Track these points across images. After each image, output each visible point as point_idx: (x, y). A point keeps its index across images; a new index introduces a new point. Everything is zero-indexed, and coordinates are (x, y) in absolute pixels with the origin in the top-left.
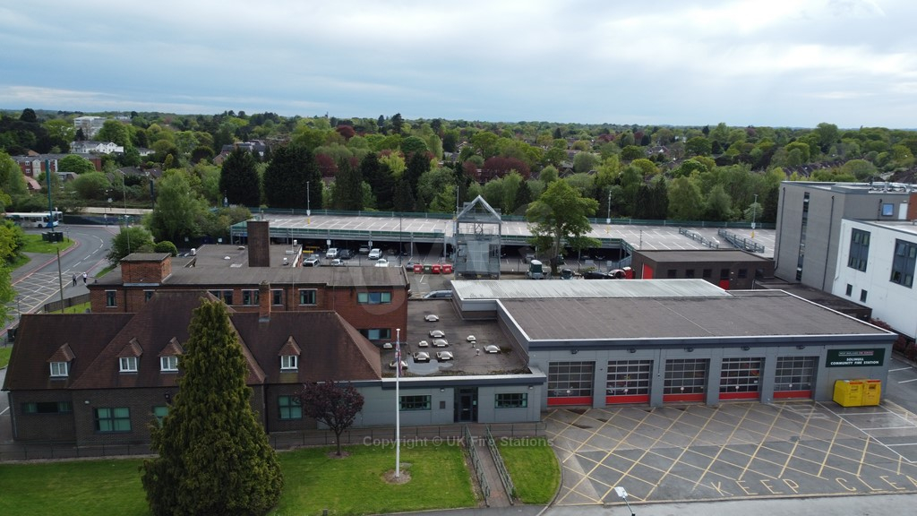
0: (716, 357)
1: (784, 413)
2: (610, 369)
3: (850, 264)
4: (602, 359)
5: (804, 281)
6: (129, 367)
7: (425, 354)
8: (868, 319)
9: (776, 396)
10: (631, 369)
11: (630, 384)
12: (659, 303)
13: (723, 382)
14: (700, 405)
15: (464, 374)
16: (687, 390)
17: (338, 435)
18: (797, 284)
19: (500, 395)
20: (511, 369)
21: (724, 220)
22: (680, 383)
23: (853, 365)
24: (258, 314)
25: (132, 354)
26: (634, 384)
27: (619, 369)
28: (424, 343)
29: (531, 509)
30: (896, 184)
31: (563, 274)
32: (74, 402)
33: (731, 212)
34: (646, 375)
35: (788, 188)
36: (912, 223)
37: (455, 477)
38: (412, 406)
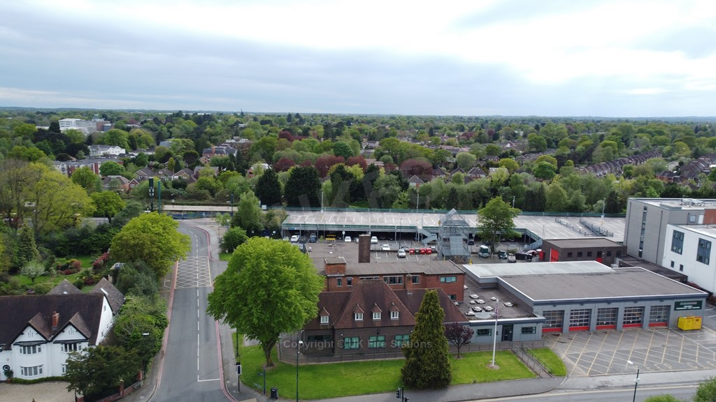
0: (621, 307)
1: (656, 334)
2: (572, 314)
3: (672, 250)
4: (567, 309)
5: (644, 257)
6: (359, 318)
7: (478, 308)
8: (686, 282)
9: (650, 325)
10: (581, 313)
11: (580, 321)
12: (581, 277)
13: (625, 319)
14: (613, 330)
15: (504, 318)
16: (607, 323)
17: (459, 348)
18: (645, 263)
19: (523, 328)
20: (525, 315)
21: (581, 211)
22: (603, 320)
23: (687, 309)
24: (406, 291)
25: (361, 312)
26: (582, 321)
27: (575, 314)
28: (473, 302)
29: (560, 378)
30: (695, 201)
31: (500, 253)
32: (336, 335)
33: (585, 206)
34: (588, 317)
35: (633, 202)
36: (706, 226)
37: (519, 366)
38: (482, 334)
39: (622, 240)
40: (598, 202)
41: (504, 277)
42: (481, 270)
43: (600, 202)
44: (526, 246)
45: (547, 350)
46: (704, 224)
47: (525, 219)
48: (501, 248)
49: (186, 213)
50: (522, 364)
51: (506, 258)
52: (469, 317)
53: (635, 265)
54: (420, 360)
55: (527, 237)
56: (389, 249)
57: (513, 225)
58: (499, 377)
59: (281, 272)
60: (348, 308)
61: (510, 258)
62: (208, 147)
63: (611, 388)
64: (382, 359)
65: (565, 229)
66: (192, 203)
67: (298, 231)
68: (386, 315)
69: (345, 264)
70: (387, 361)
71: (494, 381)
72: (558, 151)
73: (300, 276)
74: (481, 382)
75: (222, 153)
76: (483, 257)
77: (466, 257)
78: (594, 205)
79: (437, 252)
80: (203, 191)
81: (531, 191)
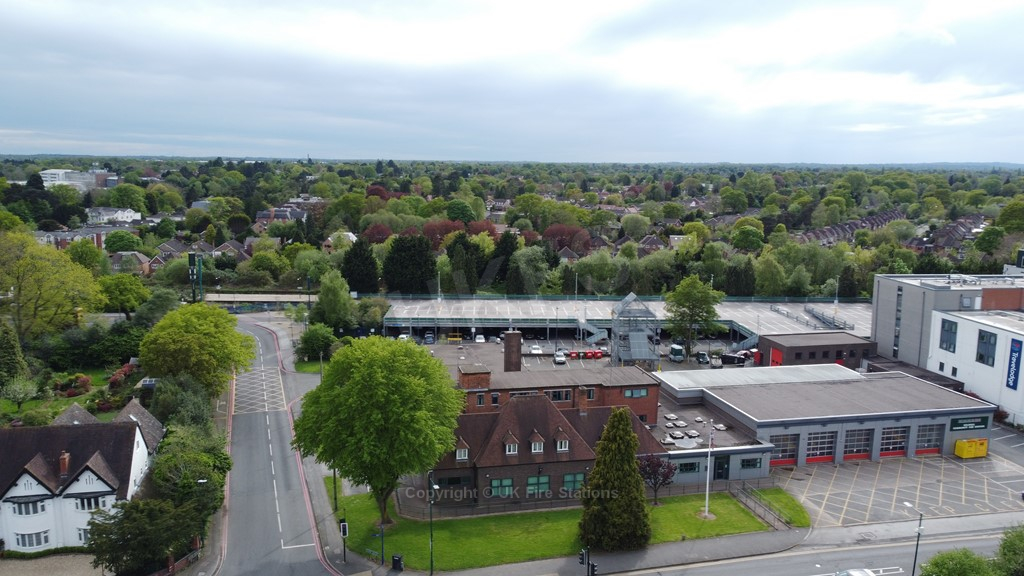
0: (878, 428)
1: (925, 464)
2: (810, 439)
3: (941, 347)
4: (804, 432)
5: (900, 357)
6: (512, 451)
7: (678, 433)
8: (961, 391)
9: (918, 453)
10: (822, 438)
11: (821, 449)
12: (820, 387)
13: (882, 444)
14: (867, 461)
15: (718, 447)
16: (858, 451)
17: (656, 491)
18: (903, 365)
19: (743, 461)
20: (745, 441)
22: (853, 446)
23: (968, 429)
24: (578, 410)
25: (514, 442)
26: (823, 448)
27: (814, 438)
28: (670, 424)
29: (803, 530)
30: (967, 277)
31: (698, 356)
32: (479, 477)
33: (810, 288)
34: (831, 442)
35: (882, 281)
36: (986, 313)
37: (742, 514)
38: (687, 470)
39: (868, 333)
40: (828, 281)
41: (712, 389)
42: (678, 380)
43: (830, 281)
44: (735, 345)
45: (779, 490)
46: (982, 310)
47: (728, 306)
48: (700, 348)
49: (238, 305)
50: (747, 511)
51: (708, 363)
52: (667, 447)
53: (891, 368)
54: (605, 509)
55: (735, 331)
56: (540, 352)
57: (716, 315)
58: (718, 530)
59: (404, 385)
60: (495, 437)
61: (714, 362)
62: (264, 208)
63: (875, 543)
64: (547, 510)
65: (787, 321)
66: (246, 290)
67: (407, 328)
68: (550, 446)
69: (489, 373)
70: (555, 512)
71: (711, 537)
72: (764, 212)
73: (430, 391)
74: (692, 539)
75: (284, 217)
76: (676, 362)
77: (652, 361)
78: (822, 287)
79: (609, 356)
80: (262, 273)
81: (735, 268)
